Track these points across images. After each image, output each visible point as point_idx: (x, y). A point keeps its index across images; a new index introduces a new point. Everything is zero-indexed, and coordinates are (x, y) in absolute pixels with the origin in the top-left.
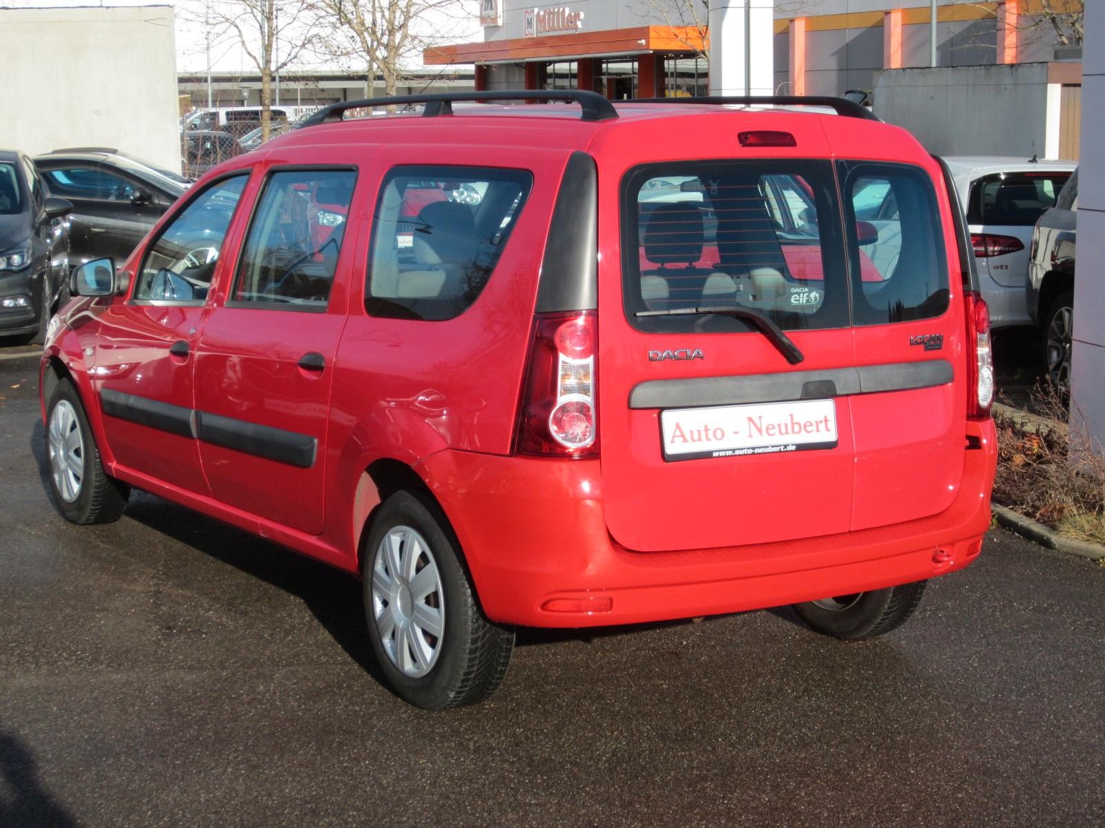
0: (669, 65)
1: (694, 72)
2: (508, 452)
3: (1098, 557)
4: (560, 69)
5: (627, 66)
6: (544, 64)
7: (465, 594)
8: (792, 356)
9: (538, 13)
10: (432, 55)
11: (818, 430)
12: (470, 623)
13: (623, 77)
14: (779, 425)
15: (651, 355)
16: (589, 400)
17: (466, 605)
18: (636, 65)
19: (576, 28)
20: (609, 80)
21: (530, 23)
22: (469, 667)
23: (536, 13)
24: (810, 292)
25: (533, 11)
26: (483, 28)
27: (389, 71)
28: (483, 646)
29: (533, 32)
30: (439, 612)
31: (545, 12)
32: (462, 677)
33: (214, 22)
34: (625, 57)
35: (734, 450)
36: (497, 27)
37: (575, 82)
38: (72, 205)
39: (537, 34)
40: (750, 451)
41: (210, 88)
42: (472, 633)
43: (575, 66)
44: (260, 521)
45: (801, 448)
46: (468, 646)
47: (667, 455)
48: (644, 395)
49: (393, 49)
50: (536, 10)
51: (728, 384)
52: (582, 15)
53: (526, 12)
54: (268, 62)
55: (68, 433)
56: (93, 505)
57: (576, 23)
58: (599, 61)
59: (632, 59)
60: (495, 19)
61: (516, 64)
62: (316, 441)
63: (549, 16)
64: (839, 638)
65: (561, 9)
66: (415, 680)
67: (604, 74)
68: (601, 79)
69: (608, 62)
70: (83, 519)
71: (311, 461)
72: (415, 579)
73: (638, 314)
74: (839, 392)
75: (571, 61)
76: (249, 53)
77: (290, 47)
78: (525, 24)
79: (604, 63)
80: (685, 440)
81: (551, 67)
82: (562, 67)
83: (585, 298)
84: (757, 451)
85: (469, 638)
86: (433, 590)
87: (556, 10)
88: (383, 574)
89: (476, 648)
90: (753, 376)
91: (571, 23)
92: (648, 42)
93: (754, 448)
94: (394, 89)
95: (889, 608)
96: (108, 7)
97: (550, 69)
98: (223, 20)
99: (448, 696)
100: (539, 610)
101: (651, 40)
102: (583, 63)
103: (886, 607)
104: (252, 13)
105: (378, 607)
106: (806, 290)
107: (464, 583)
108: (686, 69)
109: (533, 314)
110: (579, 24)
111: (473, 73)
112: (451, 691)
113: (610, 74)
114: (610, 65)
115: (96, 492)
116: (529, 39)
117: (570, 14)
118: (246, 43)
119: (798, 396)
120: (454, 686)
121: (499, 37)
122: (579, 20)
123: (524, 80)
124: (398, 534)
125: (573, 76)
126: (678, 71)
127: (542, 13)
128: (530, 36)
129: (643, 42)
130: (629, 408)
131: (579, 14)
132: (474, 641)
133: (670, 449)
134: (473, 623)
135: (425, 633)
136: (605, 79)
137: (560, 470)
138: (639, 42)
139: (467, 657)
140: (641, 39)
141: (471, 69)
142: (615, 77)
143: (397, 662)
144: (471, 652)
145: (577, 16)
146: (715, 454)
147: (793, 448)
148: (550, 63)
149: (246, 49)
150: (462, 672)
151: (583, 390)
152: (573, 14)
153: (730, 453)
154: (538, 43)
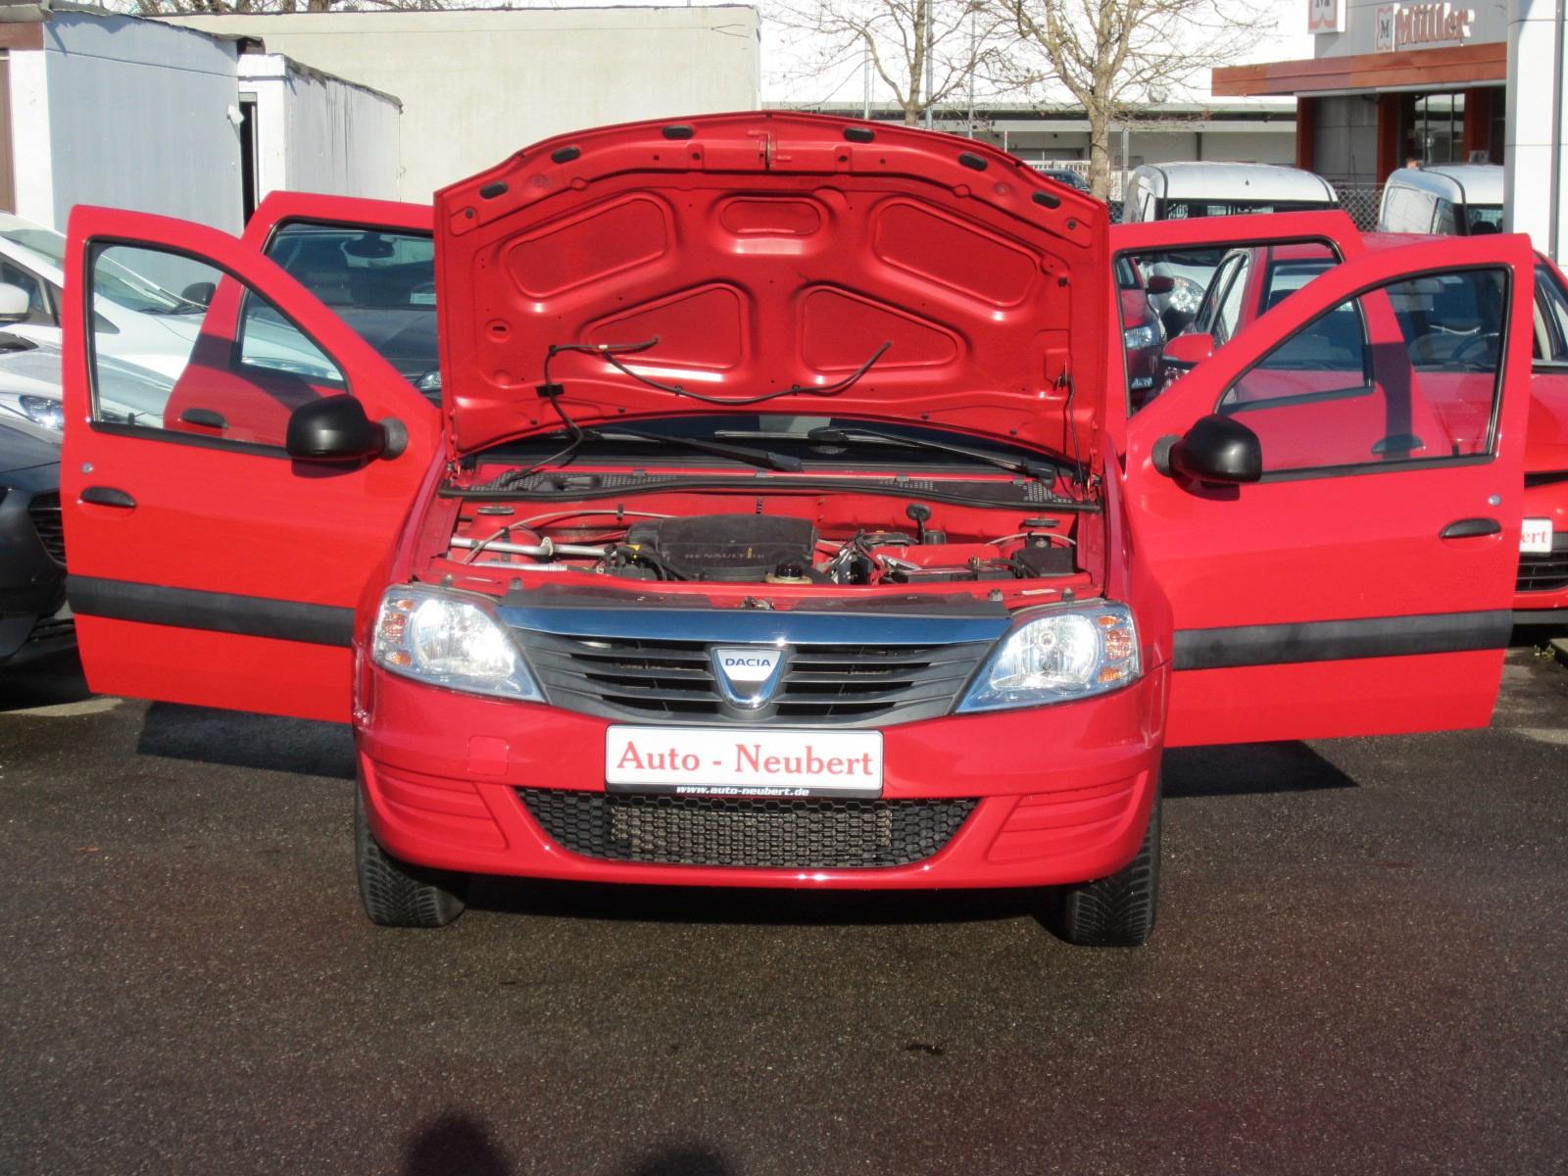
4: (1435, 106)
6: (1411, 97)
9: (1400, 12)
10: (1227, 79)
19: (1461, 36)
21: (1385, 28)
23: (1395, 12)
25: (1391, 9)
26: (1313, 37)
27: (1097, 109)
29: (1390, 44)
31: (1411, 11)
33: (835, 28)
36: (1334, 34)
37: (1459, 127)
39: (1396, 46)
43: (1460, 99)
49: (1104, 74)
50: (1397, 7)
52: (1471, 16)
53: (1380, 10)
54: (914, 92)
57: (1461, 28)
60: (1333, 23)
61: (1364, 97)
63: (1417, 15)
65: (1437, 6)
75: (1454, 92)
76: (885, 79)
77: (947, 70)
78: (1377, 30)
81: (1423, 101)
82: (1439, 102)
87: (1429, 7)
91: (1453, 28)
96: (656, 8)
97: (1420, 105)
98: (846, 25)
102: (1473, 95)
104: (893, 14)
110: (1466, 31)
111: (1294, 109)
116: (1384, 55)
117: (1451, 15)
118: (881, 62)
121: (1336, 51)
122: (1466, 23)
123: (1375, 122)
125: (1457, 116)
127: (1406, 12)
128: (1384, 51)
131: (1466, 13)
141: (1290, 103)
145: (1463, 17)
148: (1423, 94)
149: (881, 71)
152: (1456, 14)
154: (1399, 61)
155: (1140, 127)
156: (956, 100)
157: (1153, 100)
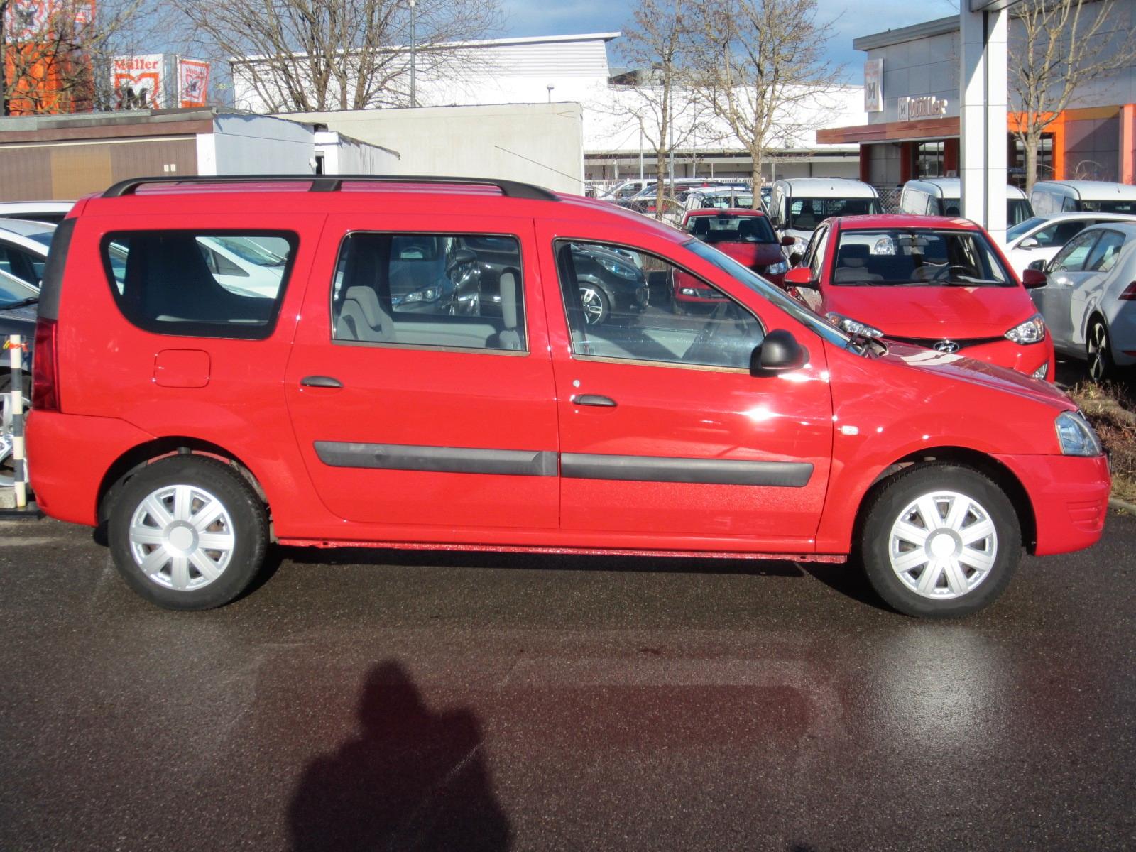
4: (930, 148)
6: (917, 144)
9: (910, 101)
10: (824, 136)
19: (941, 113)
21: (903, 110)
23: (908, 101)
25: (906, 99)
26: (867, 113)
27: (755, 152)
29: (906, 117)
31: (915, 100)
33: (621, 113)
36: (877, 112)
37: (941, 158)
38: (476, 255)
39: (909, 118)
41: (642, 162)
43: (942, 145)
49: (759, 134)
50: (909, 98)
52: (945, 103)
53: (901, 100)
54: (662, 144)
57: (940, 110)
60: (876, 107)
61: (893, 144)
63: (918, 103)
65: (929, 98)
75: (939, 141)
76: (648, 138)
77: (679, 133)
78: (899, 110)
81: (923, 146)
82: (931, 146)
87: (925, 98)
91: (937, 109)
97: (922, 148)
98: (627, 111)
104: (651, 105)
110: (943, 111)
111: (859, 150)
116: (903, 122)
117: (935, 102)
118: (645, 130)
121: (878, 121)
122: (943, 107)
123: (899, 156)
125: (941, 153)
127: (913, 101)
131: (943, 102)
141: (856, 147)
145: (941, 103)
148: (923, 142)
149: (645, 135)
152: (938, 102)
154: (910, 126)
156: (683, 148)
157: (787, 147)
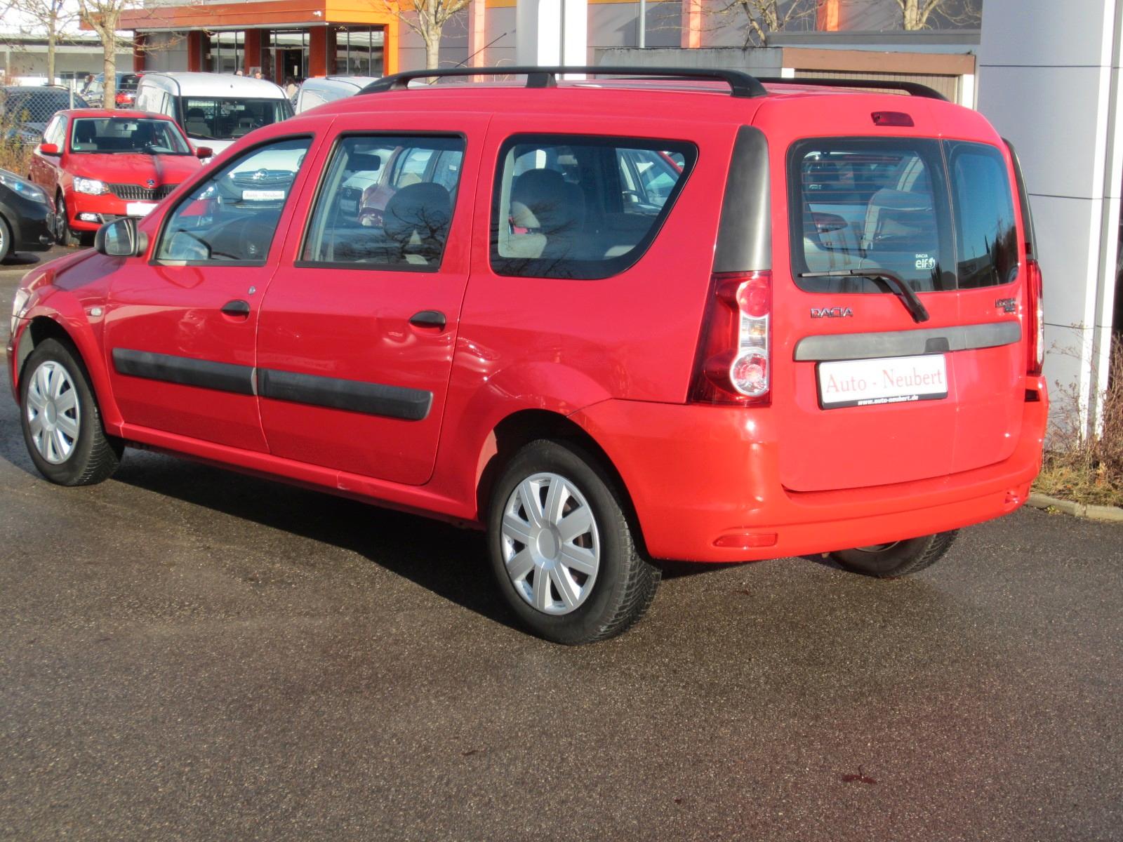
0: (341, 37)
1: (369, 45)
2: (685, 400)
3: (1044, 506)
4: (225, 39)
5: (297, 38)
6: (207, 34)
7: (624, 534)
8: (918, 314)
11: (933, 383)
12: (629, 561)
13: (293, 48)
14: (906, 378)
15: (813, 312)
16: (764, 353)
17: (626, 544)
18: (307, 36)
20: (278, 52)
22: (624, 602)
24: (929, 258)
27: (108, 36)
28: (638, 581)
30: (593, 553)
32: (617, 611)
34: (294, 28)
35: (873, 400)
40: (885, 401)
42: (631, 570)
44: (338, 474)
45: (923, 398)
46: (626, 582)
47: (825, 404)
48: (806, 349)
51: (871, 339)
55: (58, 394)
56: (89, 466)
58: (266, 33)
59: (303, 30)
62: (432, 395)
64: (877, 577)
66: (559, 617)
67: (273, 45)
68: (269, 51)
69: (277, 33)
70: (75, 480)
71: (425, 413)
72: (560, 522)
73: (804, 275)
74: (950, 349)
75: (237, 31)
79: (273, 33)
80: (837, 390)
81: (216, 36)
82: (227, 37)
83: (757, 261)
84: (891, 400)
85: (628, 575)
86: (585, 531)
88: (516, 517)
89: (633, 584)
90: (892, 333)
92: (324, 14)
93: (888, 398)
94: (113, 55)
95: (932, 548)
97: (214, 38)
99: (599, 631)
100: (712, 545)
101: (327, 12)
102: (251, 33)
103: (930, 546)
105: (508, 549)
106: (926, 256)
107: (623, 524)
108: (358, 42)
109: (711, 273)
112: (603, 625)
113: (278, 45)
114: (280, 37)
115: (93, 453)
116: (196, 7)
119: (923, 352)
120: (608, 621)
123: (186, 49)
124: (538, 481)
125: (239, 46)
126: (351, 44)
129: (319, 13)
130: (794, 360)
132: (632, 578)
133: (828, 398)
134: (632, 560)
135: (573, 571)
136: (273, 51)
137: (731, 416)
138: (315, 13)
139: (624, 592)
140: (316, 11)
142: (284, 48)
143: (535, 601)
144: (629, 587)
146: (860, 403)
147: (916, 398)
148: (214, 32)
150: (617, 607)
151: (760, 343)
153: (870, 402)
155: (17, 48)
157: (23, 32)
